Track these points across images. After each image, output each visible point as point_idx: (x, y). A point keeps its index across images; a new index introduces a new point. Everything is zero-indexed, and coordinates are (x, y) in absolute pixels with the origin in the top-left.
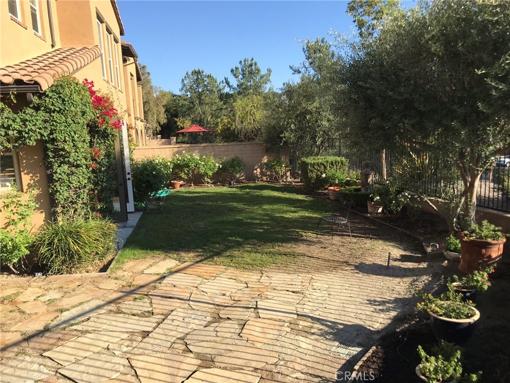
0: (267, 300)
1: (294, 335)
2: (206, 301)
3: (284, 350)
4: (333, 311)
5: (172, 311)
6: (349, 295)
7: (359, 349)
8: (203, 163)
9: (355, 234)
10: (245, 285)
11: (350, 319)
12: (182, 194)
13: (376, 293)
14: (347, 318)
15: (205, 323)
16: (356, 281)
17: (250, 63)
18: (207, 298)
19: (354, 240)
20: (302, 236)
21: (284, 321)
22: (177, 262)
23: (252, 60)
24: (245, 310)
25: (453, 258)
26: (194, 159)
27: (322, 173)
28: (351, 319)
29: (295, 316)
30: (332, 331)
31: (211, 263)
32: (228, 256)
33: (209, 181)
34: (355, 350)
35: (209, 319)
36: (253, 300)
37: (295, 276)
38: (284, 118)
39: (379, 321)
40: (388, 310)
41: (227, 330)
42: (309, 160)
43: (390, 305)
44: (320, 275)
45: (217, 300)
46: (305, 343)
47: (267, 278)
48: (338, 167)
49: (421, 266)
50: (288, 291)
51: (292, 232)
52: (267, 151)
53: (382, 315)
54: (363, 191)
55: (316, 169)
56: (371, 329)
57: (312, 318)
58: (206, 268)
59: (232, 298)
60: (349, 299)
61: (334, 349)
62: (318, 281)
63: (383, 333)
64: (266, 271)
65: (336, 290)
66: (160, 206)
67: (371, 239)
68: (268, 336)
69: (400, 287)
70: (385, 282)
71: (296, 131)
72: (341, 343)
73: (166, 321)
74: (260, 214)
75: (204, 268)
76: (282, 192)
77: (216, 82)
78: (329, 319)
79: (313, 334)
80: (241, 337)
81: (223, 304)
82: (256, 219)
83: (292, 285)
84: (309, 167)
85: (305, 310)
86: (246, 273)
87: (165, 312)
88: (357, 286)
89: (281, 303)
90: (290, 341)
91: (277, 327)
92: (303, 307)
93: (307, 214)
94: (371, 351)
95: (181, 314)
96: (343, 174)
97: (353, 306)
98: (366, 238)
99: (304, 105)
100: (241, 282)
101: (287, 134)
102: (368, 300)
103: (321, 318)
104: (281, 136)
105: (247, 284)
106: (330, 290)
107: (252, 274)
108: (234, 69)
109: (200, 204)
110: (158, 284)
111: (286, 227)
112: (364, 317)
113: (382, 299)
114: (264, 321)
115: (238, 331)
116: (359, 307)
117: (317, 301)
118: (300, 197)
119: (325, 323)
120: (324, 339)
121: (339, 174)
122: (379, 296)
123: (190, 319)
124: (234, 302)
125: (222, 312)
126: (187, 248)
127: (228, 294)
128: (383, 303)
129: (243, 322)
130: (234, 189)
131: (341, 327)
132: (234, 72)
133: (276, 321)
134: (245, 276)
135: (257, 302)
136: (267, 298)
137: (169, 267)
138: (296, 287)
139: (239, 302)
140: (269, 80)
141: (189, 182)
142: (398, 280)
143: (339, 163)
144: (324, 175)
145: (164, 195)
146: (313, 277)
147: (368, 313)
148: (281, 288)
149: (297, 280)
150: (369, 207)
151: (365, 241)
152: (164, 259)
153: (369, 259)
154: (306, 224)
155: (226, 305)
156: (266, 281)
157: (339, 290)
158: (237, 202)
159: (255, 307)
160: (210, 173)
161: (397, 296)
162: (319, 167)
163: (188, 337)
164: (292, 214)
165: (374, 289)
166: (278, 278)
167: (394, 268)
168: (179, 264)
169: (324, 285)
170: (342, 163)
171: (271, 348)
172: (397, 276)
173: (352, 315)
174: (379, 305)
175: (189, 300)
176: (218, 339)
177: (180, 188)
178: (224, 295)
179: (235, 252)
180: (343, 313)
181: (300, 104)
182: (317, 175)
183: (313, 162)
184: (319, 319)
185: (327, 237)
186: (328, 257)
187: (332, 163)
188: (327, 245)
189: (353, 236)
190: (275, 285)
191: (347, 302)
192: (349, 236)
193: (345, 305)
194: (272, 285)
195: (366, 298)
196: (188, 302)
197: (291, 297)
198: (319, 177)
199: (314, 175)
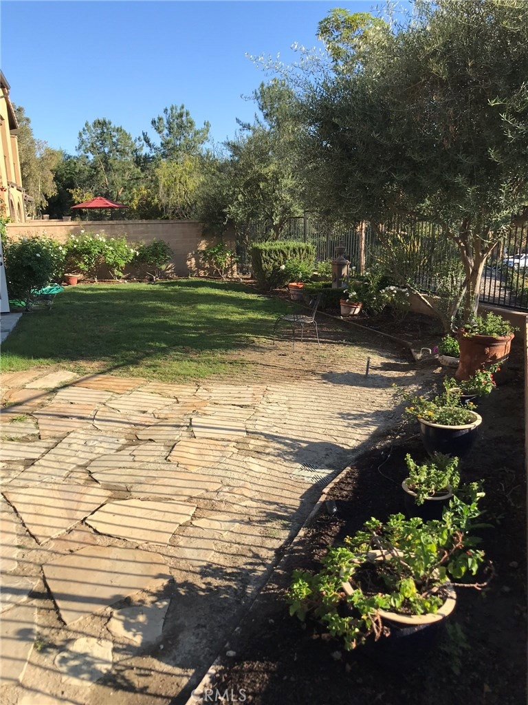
0: (205, 417)
1: (243, 457)
2: (118, 420)
3: (229, 474)
4: (294, 427)
5: (68, 433)
6: (316, 408)
7: (330, 471)
8: (111, 248)
9: (324, 340)
10: (175, 400)
11: (317, 436)
12: (81, 291)
13: (351, 405)
14: (313, 435)
15: (117, 447)
16: (325, 392)
17: (179, 111)
18: (120, 416)
19: (323, 347)
20: (254, 342)
21: (229, 441)
22: (75, 374)
23: (183, 107)
24: (174, 428)
25: (450, 364)
26: (97, 241)
27: (280, 264)
28: (319, 437)
29: (245, 434)
30: (292, 450)
31: (125, 374)
32: (150, 366)
33: (121, 274)
34: (323, 473)
35: (123, 441)
36: (185, 417)
37: (244, 388)
38: (229, 186)
39: (353, 438)
40: (367, 424)
41: (149, 453)
42: (265, 246)
43: (370, 419)
44: (278, 386)
45: (134, 418)
46: (257, 466)
47: (205, 391)
48: (302, 257)
49: (409, 375)
50: (234, 405)
51: (239, 337)
52: (205, 234)
53: (359, 431)
54: (335, 286)
55: (272, 258)
56: (345, 447)
57: (266, 436)
58: (118, 380)
59: (156, 416)
60: (316, 412)
61: (296, 472)
62: (274, 393)
63: (360, 452)
64: (204, 384)
65: (298, 403)
66: (49, 307)
67: (345, 345)
68: (206, 458)
69: (382, 399)
70: (363, 393)
71: (245, 206)
72: (304, 465)
73: (59, 445)
74: (194, 317)
75: (115, 380)
76: (226, 290)
77: (129, 138)
78: (290, 437)
79: (268, 454)
80: (169, 461)
81: (143, 423)
82: (189, 322)
83: (240, 398)
84: (264, 255)
85: (257, 427)
86: (176, 386)
87: (58, 434)
88: (326, 398)
89: (225, 418)
90: (237, 463)
91: (218, 448)
92: (254, 423)
93: (260, 317)
94: (345, 472)
95: (82, 437)
96: (309, 265)
97: (321, 421)
98: (339, 344)
99: (256, 168)
100: (169, 397)
101: (233, 209)
102: (339, 414)
103: (278, 435)
104: (225, 210)
105: (176, 398)
106: (291, 402)
107: (184, 386)
108: (157, 120)
109: (107, 304)
110: (47, 401)
111: (231, 331)
112: (335, 433)
113: (359, 413)
114: (201, 441)
115: (165, 454)
116: (329, 422)
117: (274, 416)
118: (251, 296)
119: (283, 441)
120: (282, 459)
121: (302, 266)
122: (355, 409)
123: (96, 442)
124: (158, 420)
125: (141, 432)
126: (89, 355)
127: (150, 411)
128: (360, 416)
129: (172, 444)
130: (157, 286)
131: (304, 445)
132: (157, 124)
133: (217, 440)
134: (175, 389)
135: (191, 419)
136: (205, 414)
137: (63, 380)
138: (246, 399)
139: (166, 421)
140: (207, 138)
141: (90, 275)
142: (379, 391)
143: (303, 250)
144: (283, 267)
145: (55, 292)
146: (268, 388)
147: (340, 428)
148: (225, 402)
149: (246, 392)
150: (342, 308)
151: (337, 347)
152: (56, 370)
153: (342, 368)
154: (258, 328)
155: (147, 424)
156: (205, 394)
157: (303, 403)
158: (162, 301)
159: (188, 424)
160: (122, 264)
161: (378, 409)
162: (277, 255)
163: (92, 464)
164: (241, 317)
165: (348, 401)
166: (220, 391)
167: (374, 377)
168: (78, 376)
169: (282, 398)
170: (307, 251)
171: (211, 472)
172: (379, 387)
173: (320, 431)
174: (355, 419)
175: (93, 419)
176: (136, 465)
177: (77, 282)
178: (144, 412)
179: (160, 361)
180: (308, 429)
181: (250, 166)
182: (274, 267)
183: (268, 249)
184: (276, 437)
185: (287, 343)
186: (288, 366)
187: (294, 250)
188: (287, 352)
189: (321, 342)
190: (216, 398)
191: (313, 416)
192: (316, 341)
193: (310, 420)
194: (213, 398)
195: (338, 411)
196: (91, 422)
197: (239, 412)
198: (276, 269)
199: (270, 267)
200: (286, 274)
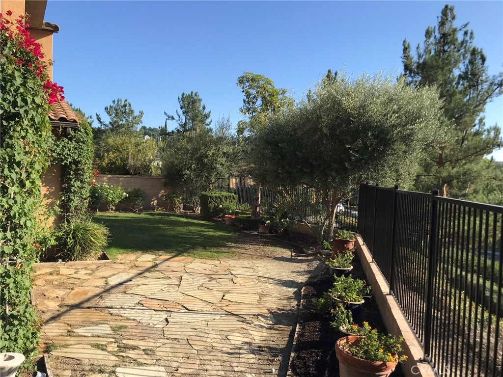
0: (235, 271)
1: (262, 283)
3: (262, 288)
4: (276, 275)
5: (181, 277)
7: (297, 289)
8: (112, 192)
13: (293, 268)
14: (284, 278)
15: (207, 281)
17: (123, 103)
18: (198, 271)
20: (227, 244)
21: (253, 279)
22: (155, 256)
23: (126, 101)
24: (226, 275)
25: (326, 253)
26: (104, 187)
27: (219, 204)
29: (257, 277)
30: (280, 283)
31: (181, 256)
33: (114, 208)
36: (226, 271)
37: (242, 261)
38: (186, 159)
39: (301, 279)
41: (224, 282)
42: (209, 194)
43: (303, 273)
44: (255, 261)
45: (203, 272)
47: (225, 263)
48: (230, 201)
49: (309, 258)
51: (217, 242)
52: (166, 186)
54: (253, 218)
55: (214, 201)
57: (266, 277)
58: (182, 259)
59: (212, 271)
60: (280, 270)
61: (284, 289)
62: (257, 264)
64: (221, 260)
69: (303, 267)
72: (286, 287)
73: (183, 280)
76: (186, 218)
78: (277, 278)
79: (271, 283)
81: (209, 274)
83: (243, 265)
84: (209, 199)
87: (177, 277)
89: (244, 272)
91: (251, 281)
92: (258, 273)
97: (284, 273)
99: (202, 150)
101: (188, 172)
102: (291, 271)
105: (215, 265)
107: (213, 261)
108: (109, 107)
112: (292, 277)
114: (241, 278)
115: (231, 282)
116: (288, 274)
119: (274, 279)
120: (278, 286)
122: (295, 270)
123: (197, 279)
124: (215, 272)
125: (212, 276)
129: (230, 279)
130: (143, 215)
131: (284, 281)
132: (109, 110)
133: (247, 278)
134: (210, 262)
135: (230, 272)
137: (152, 258)
138: (246, 266)
139: (218, 273)
140: (141, 122)
142: (300, 264)
144: (221, 206)
146: (252, 262)
148: (238, 266)
150: (260, 229)
152: (143, 254)
161: (304, 270)
162: (217, 199)
163: (204, 285)
167: (294, 259)
169: (261, 265)
173: (286, 276)
174: (298, 273)
178: (206, 270)
180: (281, 276)
181: (199, 149)
183: (212, 195)
185: (243, 245)
187: (226, 197)
188: (247, 248)
194: (231, 265)
197: (247, 270)
198: (216, 207)
199: (212, 206)
200: (222, 210)
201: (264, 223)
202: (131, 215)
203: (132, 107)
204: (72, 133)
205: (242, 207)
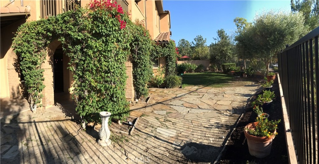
1: (235, 96)
5: (204, 94)
8: (192, 66)
12: (188, 75)
13: (251, 89)
18: (211, 92)
22: (199, 87)
23: (201, 36)
27: (229, 68)
32: (212, 86)
33: (194, 71)
34: (249, 97)
35: (214, 95)
36: (223, 92)
41: (220, 96)
48: (233, 66)
51: (225, 81)
52: (211, 63)
54: (241, 71)
56: (252, 94)
57: (238, 94)
61: (245, 97)
65: (241, 89)
71: (220, 56)
75: (206, 88)
76: (217, 73)
77: (189, 43)
82: (214, 79)
83: (231, 89)
84: (225, 66)
89: (230, 92)
91: (231, 95)
92: (235, 92)
94: (253, 97)
95: (207, 95)
96: (235, 68)
97: (247, 91)
99: (222, 49)
104: (216, 57)
105: (219, 90)
110: (197, 91)
112: (249, 93)
114: (228, 95)
117: (238, 91)
118: (224, 74)
119: (241, 94)
123: (210, 95)
129: (223, 95)
130: (202, 73)
132: (195, 39)
136: (226, 92)
139: (220, 93)
140: (206, 42)
141: (187, 72)
146: (235, 88)
150: (243, 75)
152: (195, 86)
153: (247, 84)
154: (228, 80)
155: (216, 93)
156: (224, 89)
158: (205, 76)
162: (228, 66)
163: (211, 98)
171: (231, 98)
172: (255, 86)
188: (236, 83)
193: (244, 91)
198: (228, 69)
199: (227, 68)
200: (230, 70)
201: (244, 73)
202: (199, 73)
203: (203, 37)
204: (167, 45)
205: (238, 68)
